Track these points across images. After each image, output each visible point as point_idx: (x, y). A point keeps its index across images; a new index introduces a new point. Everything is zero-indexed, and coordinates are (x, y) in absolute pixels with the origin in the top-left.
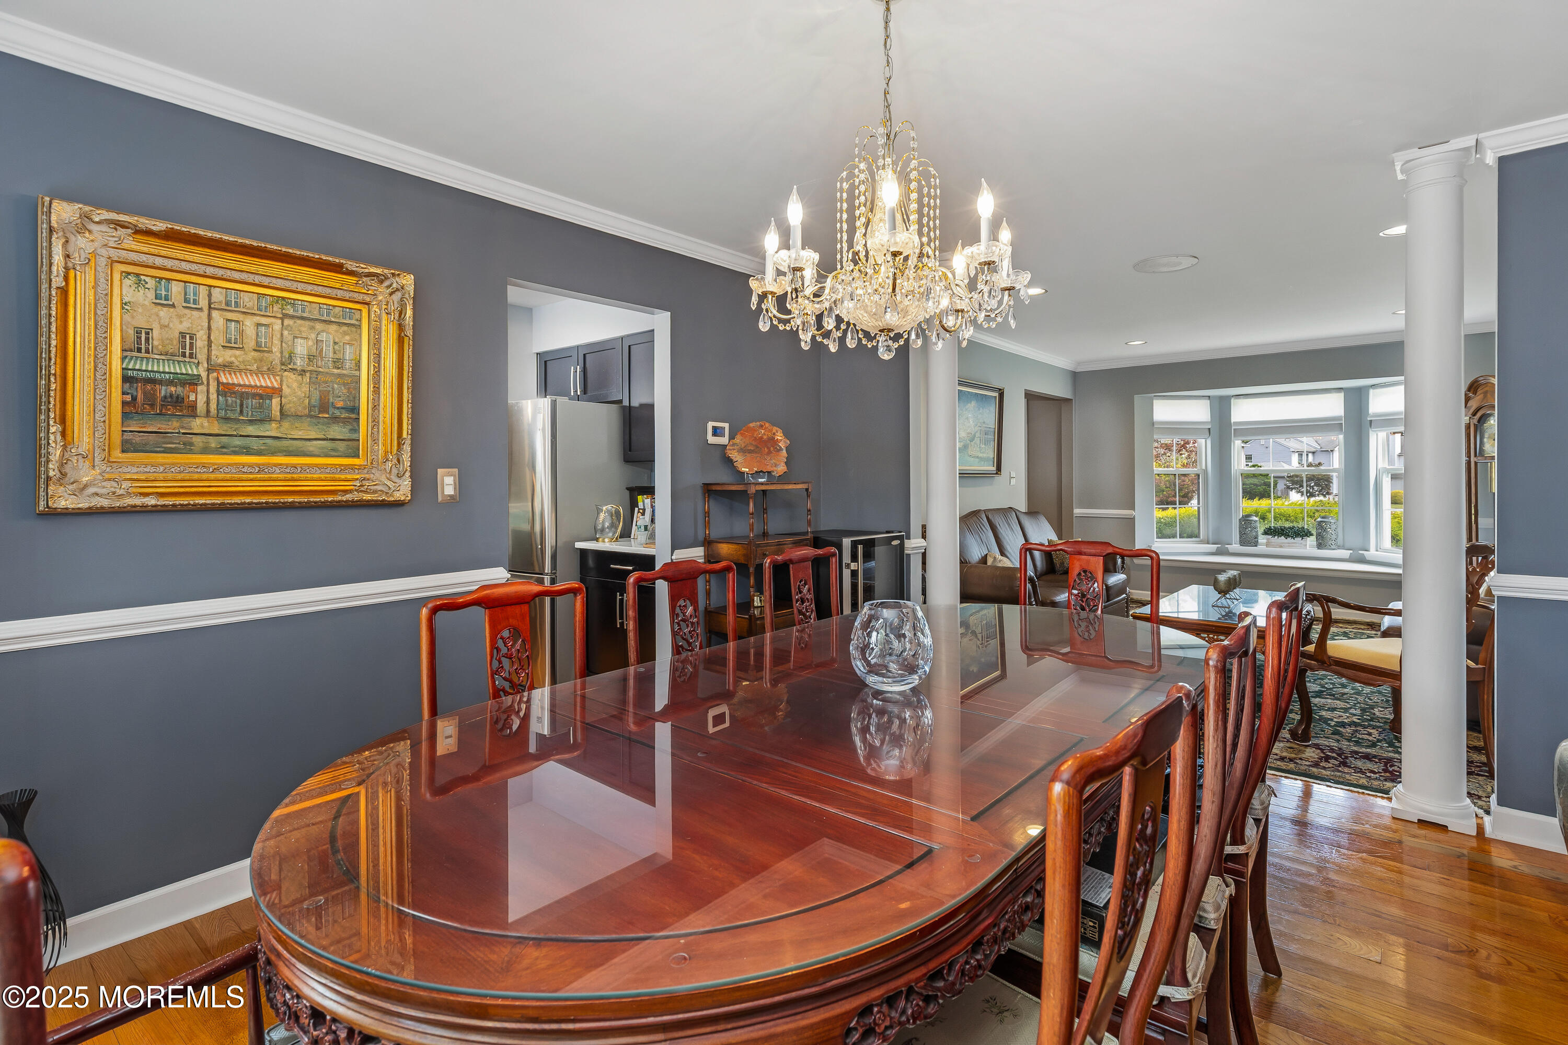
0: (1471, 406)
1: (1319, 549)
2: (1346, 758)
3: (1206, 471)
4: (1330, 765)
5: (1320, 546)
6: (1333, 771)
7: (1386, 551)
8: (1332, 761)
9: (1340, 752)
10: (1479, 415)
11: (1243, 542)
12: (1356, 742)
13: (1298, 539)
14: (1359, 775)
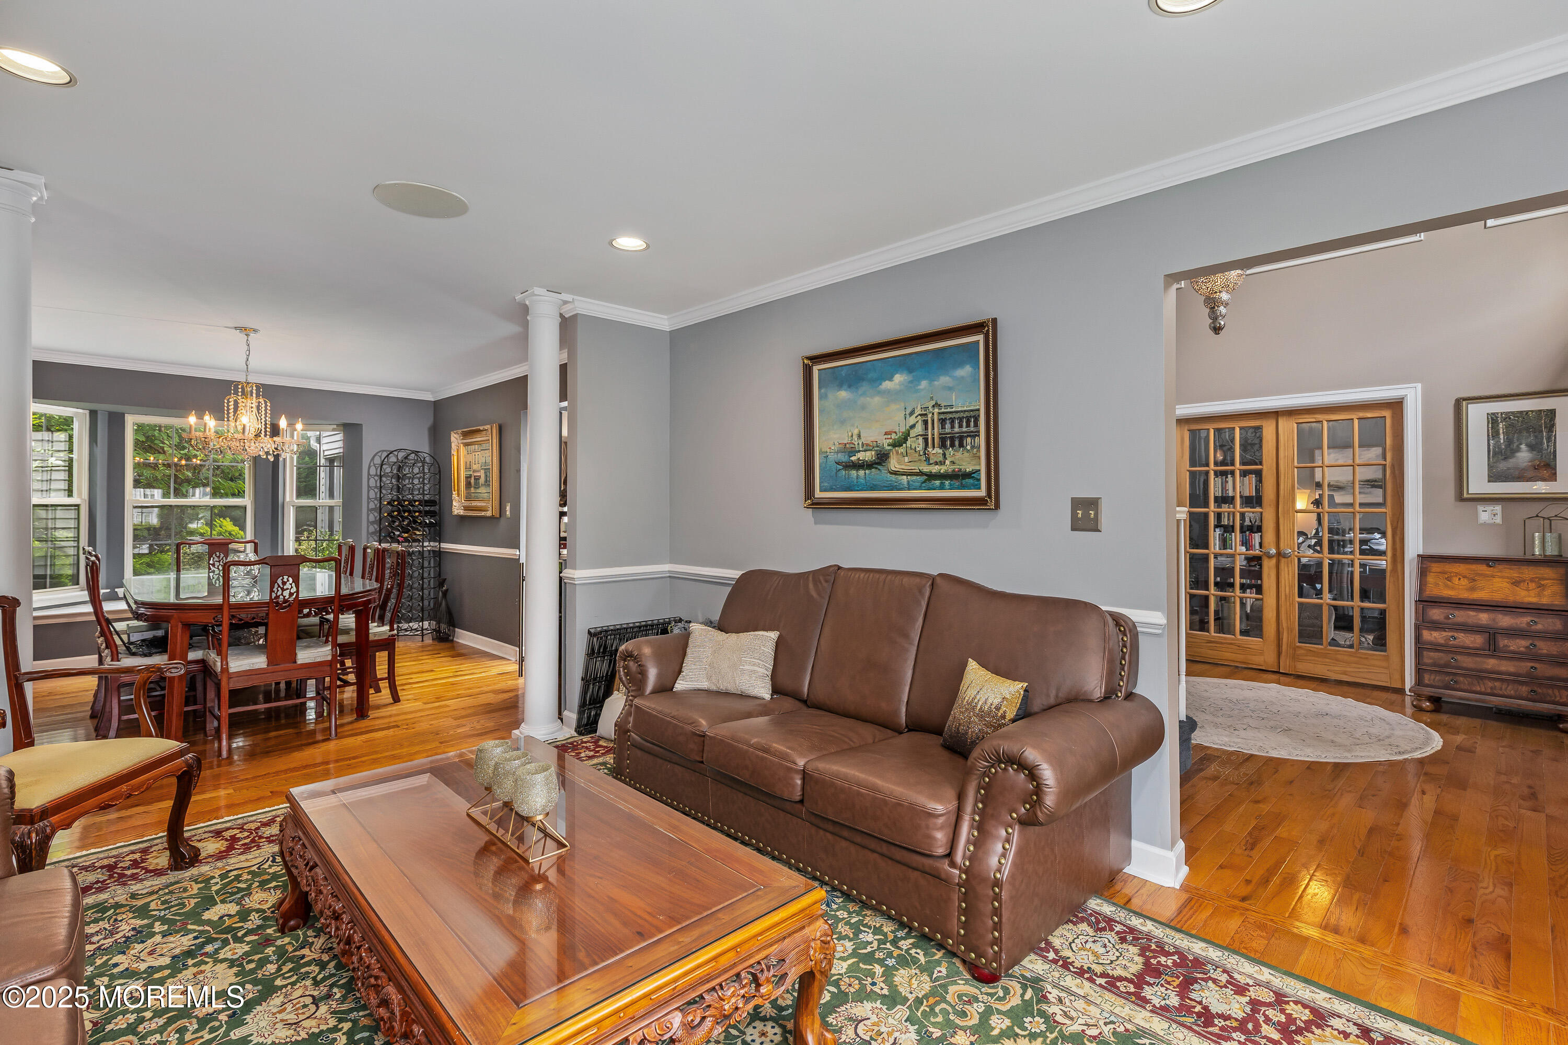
2: (111, 877)
4: (127, 858)
6: (122, 853)
8: (127, 864)
9: (122, 880)
12: (105, 910)
14: (88, 864)
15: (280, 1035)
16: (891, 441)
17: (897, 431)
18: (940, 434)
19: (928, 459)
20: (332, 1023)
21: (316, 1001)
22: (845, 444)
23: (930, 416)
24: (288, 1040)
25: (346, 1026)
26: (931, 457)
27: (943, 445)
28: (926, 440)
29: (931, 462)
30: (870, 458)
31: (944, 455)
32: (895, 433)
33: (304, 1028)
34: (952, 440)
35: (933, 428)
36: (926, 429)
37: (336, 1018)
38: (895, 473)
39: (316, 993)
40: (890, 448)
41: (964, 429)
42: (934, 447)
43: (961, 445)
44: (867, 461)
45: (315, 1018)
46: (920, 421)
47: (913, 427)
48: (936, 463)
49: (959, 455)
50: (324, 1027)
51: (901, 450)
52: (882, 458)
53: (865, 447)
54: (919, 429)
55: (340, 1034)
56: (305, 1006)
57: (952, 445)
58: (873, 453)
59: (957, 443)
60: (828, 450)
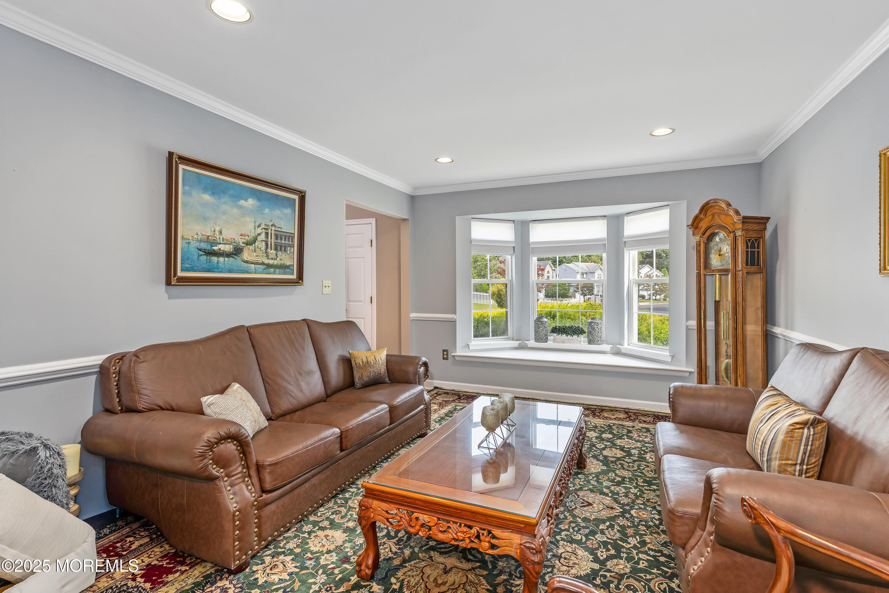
0: (702, 227)
1: (589, 344)
3: (511, 281)
5: (590, 342)
7: (635, 345)
10: (708, 234)
11: (537, 340)
13: (575, 337)
15: (581, 553)
16: (245, 240)
17: (249, 235)
18: (275, 242)
19: (267, 256)
20: (561, 543)
21: (559, 557)
22: (208, 237)
23: (270, 230)
24: (580, 548)
25: (558, 537)
26: (270, 254)
27: (276, 249)
28: (267, 244)
29: (270, 258)
30: (228, 250)
31: (276, 254)
32: (248, 236)
33: (572, 548)
34: (281, 247)
35: (271, 238)
36: (267, 237)
37: (558, 544)
38: (247, 262)
39: (557, 562)
40: (244, 245)
41: (287, 242)
42: (271, 249)
43: (285, 251)
44: (226, 252)
45: (565, 550)
46: (264, 232)
47: (259, 234)
48: (272, 259)
49: (284, 256)
50: (565, 543)
51: (252, 248)
52: (237, 251)
53: (225, 241)
54: (263, 237)
55: (562, 537)
56: (565, 558)
57: (281, 250)
58: (231, 246)
59: (283, 249)
60: (190, 238)
